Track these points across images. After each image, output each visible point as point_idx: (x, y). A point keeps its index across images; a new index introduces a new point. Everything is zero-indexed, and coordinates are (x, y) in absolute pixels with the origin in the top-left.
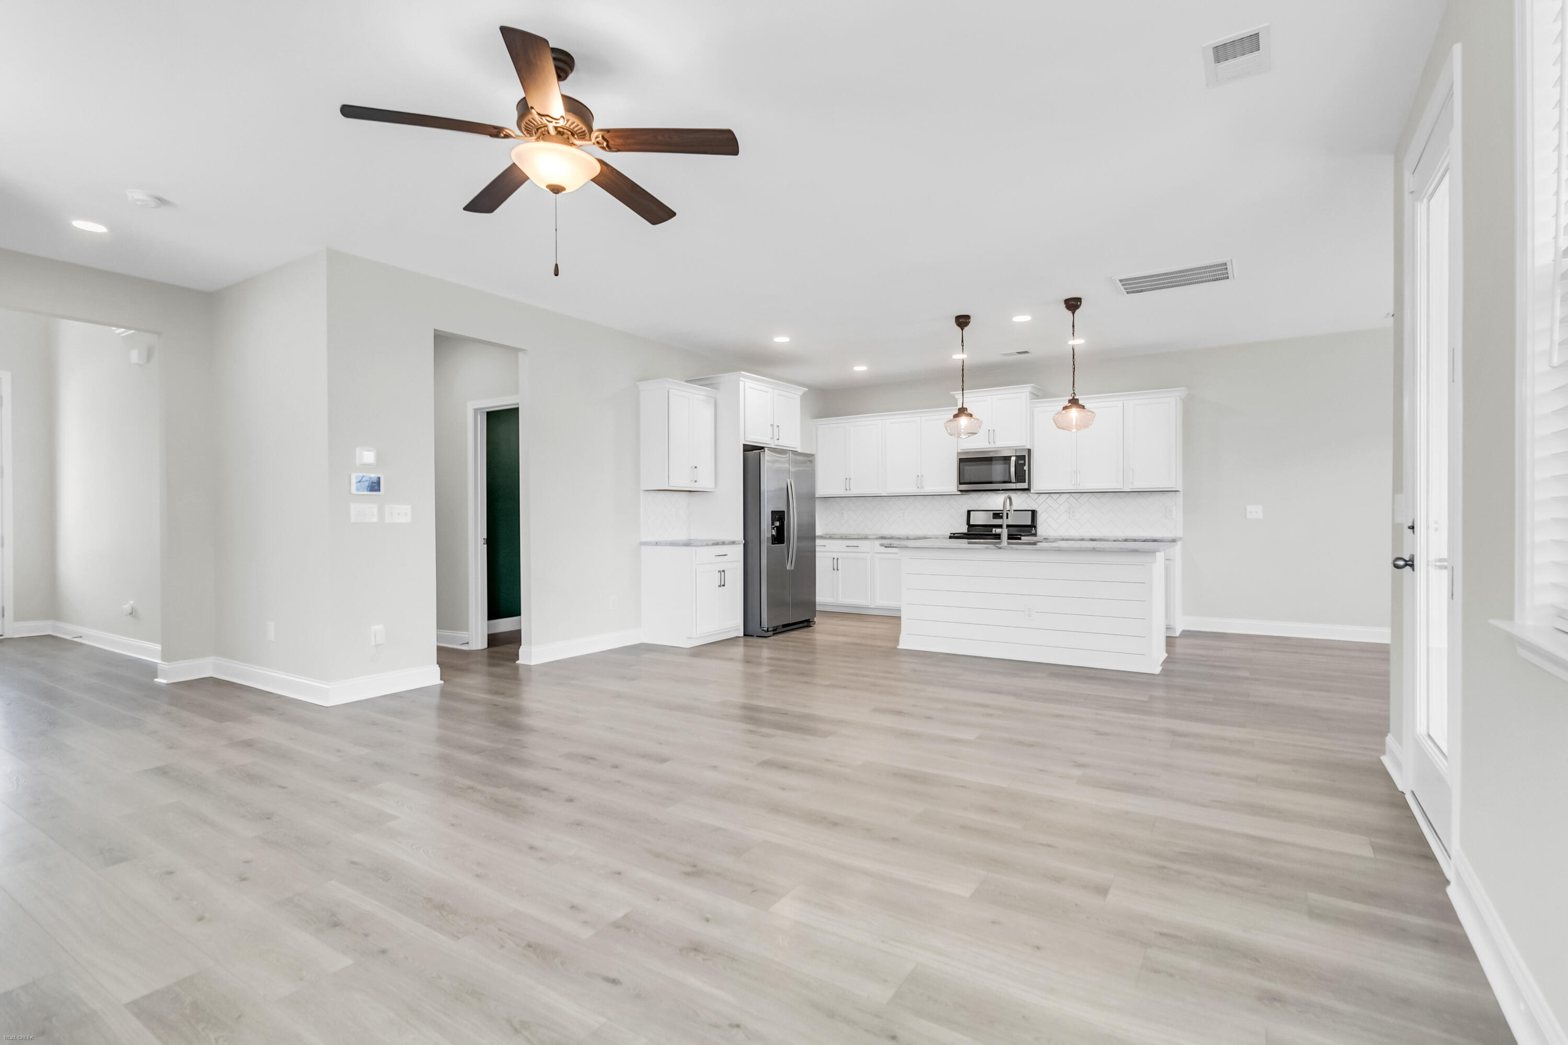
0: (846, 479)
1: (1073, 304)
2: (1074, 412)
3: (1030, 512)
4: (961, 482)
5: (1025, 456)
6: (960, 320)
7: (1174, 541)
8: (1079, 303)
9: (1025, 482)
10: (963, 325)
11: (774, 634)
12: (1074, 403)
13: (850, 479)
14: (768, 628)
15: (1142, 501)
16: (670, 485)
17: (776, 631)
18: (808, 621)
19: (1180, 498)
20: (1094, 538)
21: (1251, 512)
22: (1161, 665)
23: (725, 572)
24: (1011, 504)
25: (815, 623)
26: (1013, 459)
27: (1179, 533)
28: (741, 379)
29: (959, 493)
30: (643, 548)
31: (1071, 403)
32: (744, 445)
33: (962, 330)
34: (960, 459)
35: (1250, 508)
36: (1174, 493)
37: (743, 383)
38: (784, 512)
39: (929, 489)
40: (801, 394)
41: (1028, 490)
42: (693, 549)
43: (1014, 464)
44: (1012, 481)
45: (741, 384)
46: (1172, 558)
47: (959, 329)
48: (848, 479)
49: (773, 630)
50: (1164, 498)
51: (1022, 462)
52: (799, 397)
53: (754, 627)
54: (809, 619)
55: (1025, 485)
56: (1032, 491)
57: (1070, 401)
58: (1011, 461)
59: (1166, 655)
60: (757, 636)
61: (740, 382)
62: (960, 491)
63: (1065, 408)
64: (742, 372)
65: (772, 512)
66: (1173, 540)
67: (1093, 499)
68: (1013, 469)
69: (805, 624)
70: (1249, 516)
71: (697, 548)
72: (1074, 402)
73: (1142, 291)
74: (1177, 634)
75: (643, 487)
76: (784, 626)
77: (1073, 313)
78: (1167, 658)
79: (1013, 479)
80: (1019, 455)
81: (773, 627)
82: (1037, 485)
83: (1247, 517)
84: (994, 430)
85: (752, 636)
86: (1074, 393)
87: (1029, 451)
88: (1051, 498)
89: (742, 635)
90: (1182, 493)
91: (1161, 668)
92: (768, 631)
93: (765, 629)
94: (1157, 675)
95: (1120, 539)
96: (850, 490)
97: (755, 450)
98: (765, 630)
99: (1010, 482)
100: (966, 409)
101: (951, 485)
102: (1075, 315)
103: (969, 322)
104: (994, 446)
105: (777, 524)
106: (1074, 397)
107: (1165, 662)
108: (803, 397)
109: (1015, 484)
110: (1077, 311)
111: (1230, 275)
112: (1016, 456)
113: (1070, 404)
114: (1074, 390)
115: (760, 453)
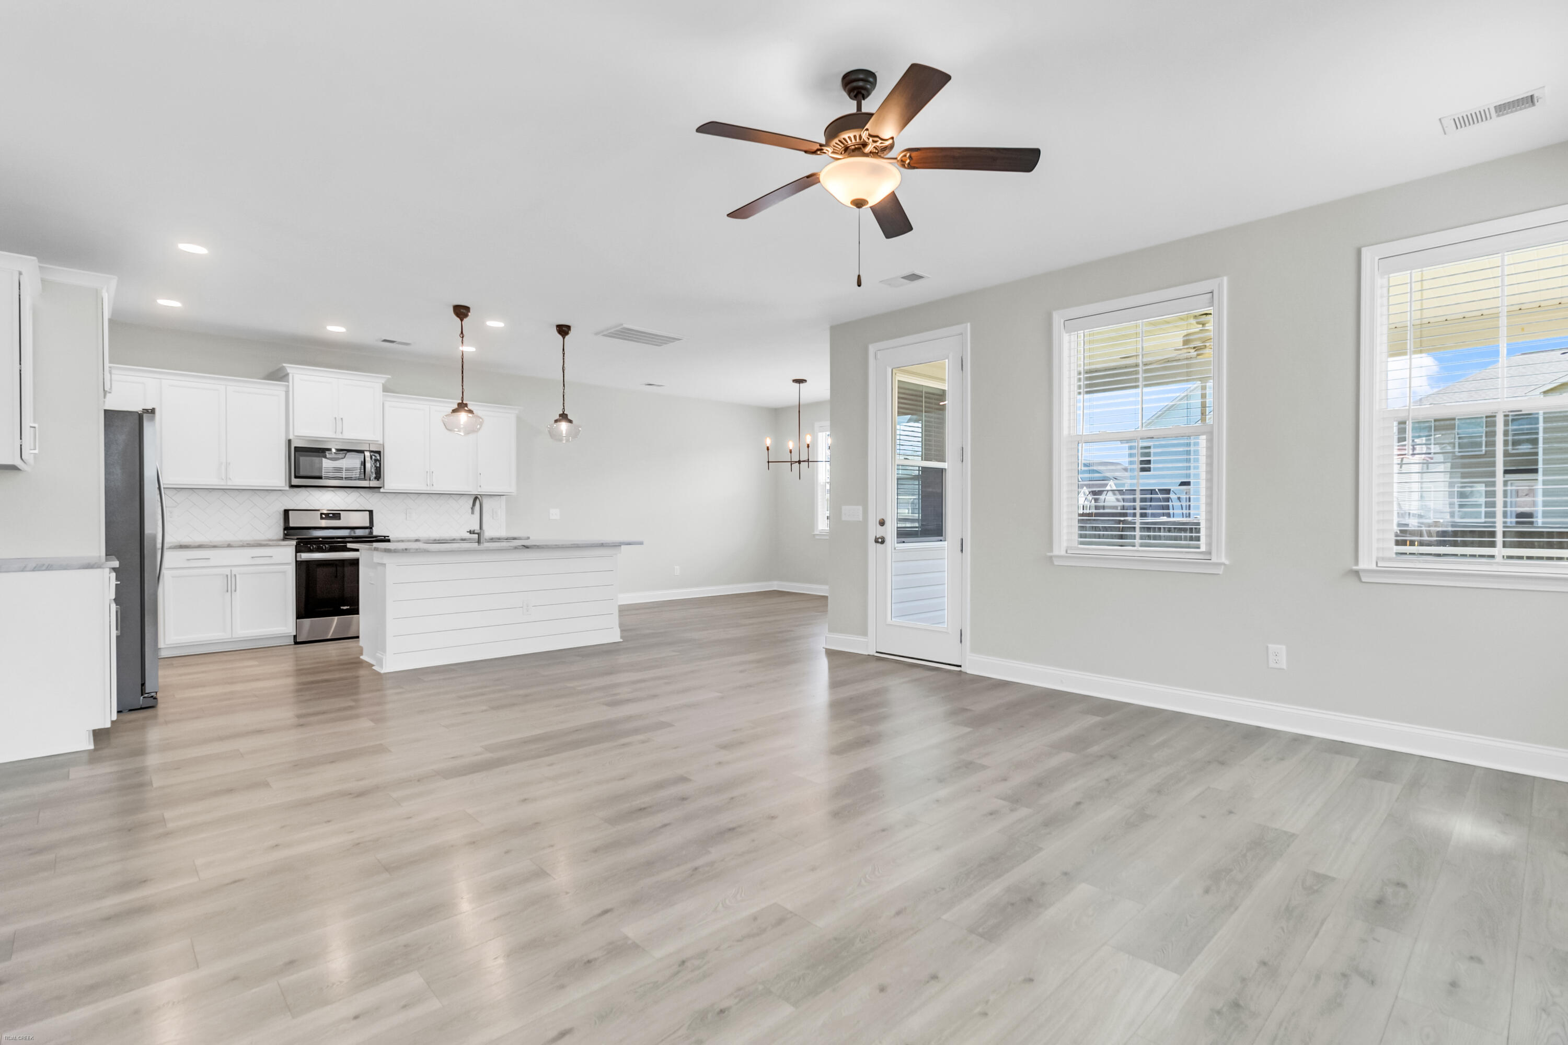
1: (564, 330)
3: (367, 513)
4: (298, 475)
5: (379, 453)
6: (462, 310)
9: (380, 480)
19: (503, 501)
21: (552, 514)
26: (369, 454)
29: (287, 488)
31: (562, 417)
33: (462, 320)
34: (295, 447)
35: (552, 511)
36: (499, 497)
41: (378, 488)
50: (491, 501)
51: (377, 458)
56: (382, 489)
57: (560, 415)
58: (366, 458)
62: (289, 485)
63: (556, 421)
70: (551, 517)
80: (373, 450)
82: (389, 485)
87: (383, 447)
88: (401, 499)
90: (507, 497)
104: (341, 437)
109: (368, 482)
112: (369, 450)
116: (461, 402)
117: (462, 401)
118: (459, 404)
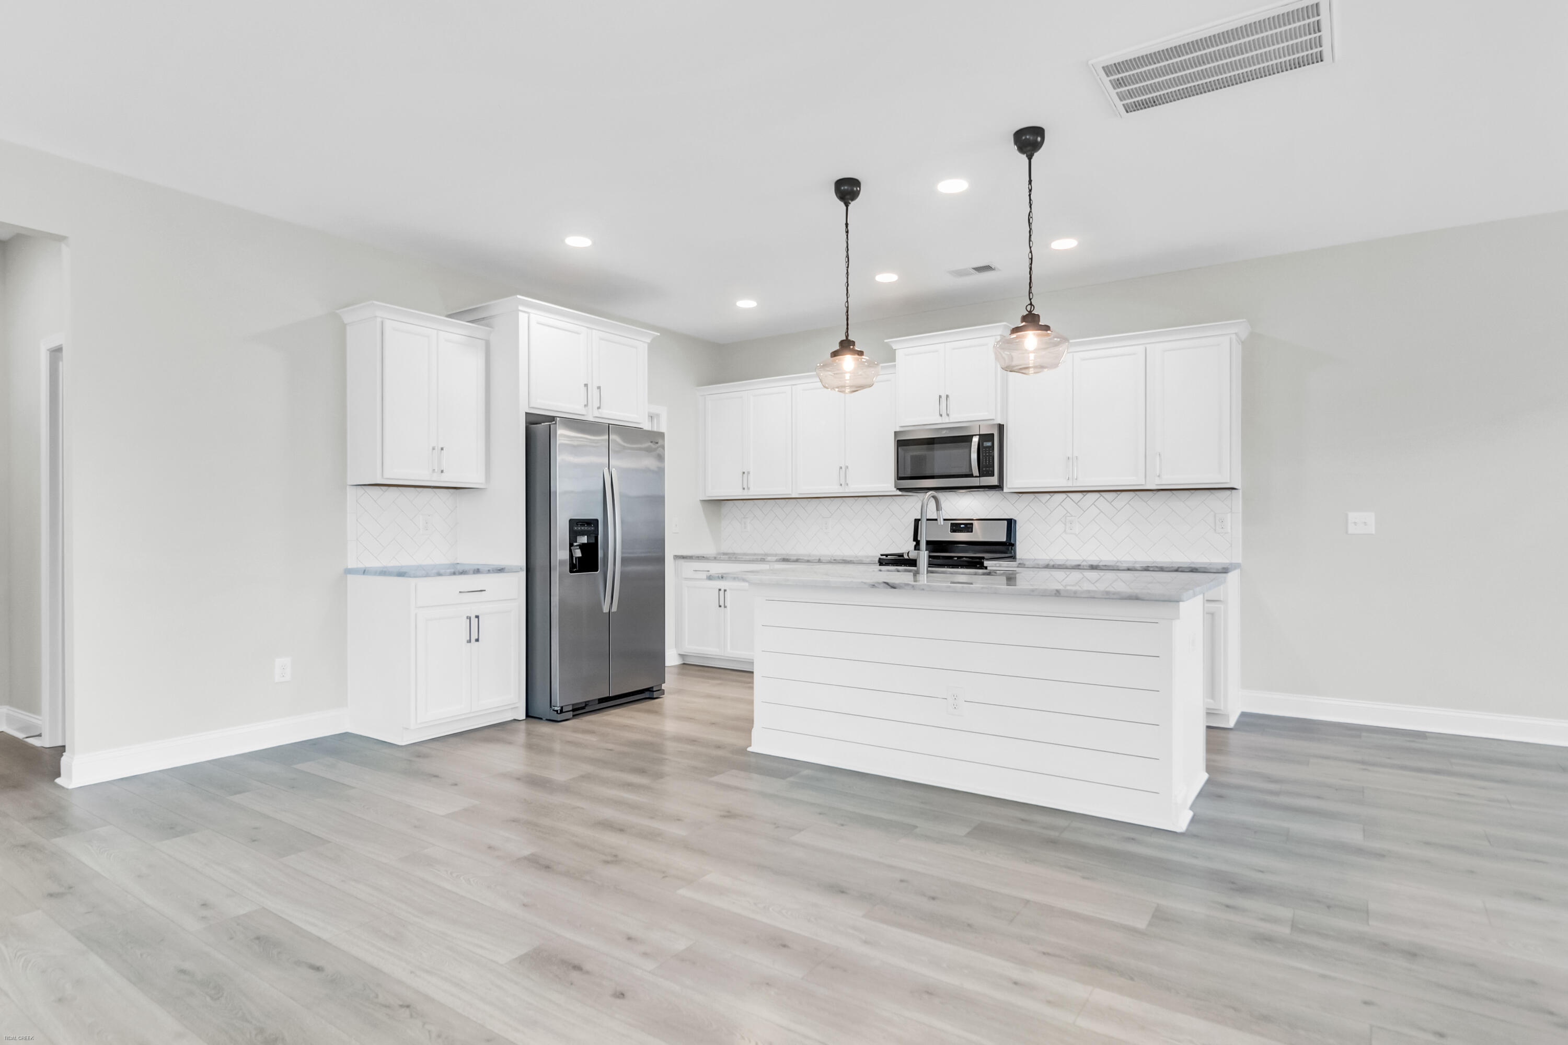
0: (744, 473)
1: (1029, 139)
2: (1031, 338)
3: (1006, 522)
4: (900, 475)
5: (993, 435)
6: (844, 188)
7: (1225, 570)
8: (1039, 139)
9: (993, 475)
10: (848, 197)
11: (574, 716)
12: (1030, 322)
13: (749, 473)
14: (562, 708)
15: (1178, 504)
16: (385, 476)
17: (579, 710)
18: (650, 690)
19: (1237, 499)
20: (1095, 564)
21: (1355, 523)
22: (1191, 808)
23: (480, 617)
24: (938, 508)
25: (663, 692)
26: (976, 440)
27: (1235, 556)
28: (520, 308)
29: (900, 493)
30: (349, 576)
31: (1027, 321)
32: (526, 413)
34: (898, 441)
35: (1353, 516)
36: (1228, 492)
37: (527, 315)
38: (597, 521)
39: (856, 487)
40: (649, 341)
41: (999, 487)
42: (412, 582)
43: (976, 447)
44: (974, 475)
45: (522, 317)
46: (1222, 599)
47: (842, 204)
48: (746, 473)
49: (573, 710)
50: (1213, 500)
51: (989, 444)
52: (646, 346)
53: (541, 705)
54: (652, 687)
55: (994, 480)
56: (1005, 490)
57: (1024, 318)
58: (973, 444)
59: (1205, 776)
60: (547, 720)
61: (520, 313)
62: (900, 489)
63: (1016, 330)
64: (519, 296)
65: (571, 521)
66: (1224, 568)
67: (1102, 501)
68: (974, 456)
69: (647, 695)
70: (1352, 529)
71: (417, 579)
72: (1031, 319)
73: (1153, 103)
74: (1231, 724)
75: (353, 479)
76: (601, 701)
77: (1030, 158)
78: (1209, 782)
79: (976, 472)
80: (983, 433)
81: (573, 705)
82: (1013, 481)
83: (1350, 532)
84: (947, 396)
85: (541, 719)
86: (1031, 304)
87: (1001, 428)
88: (1037, 500)
89: (524, 718)
90: (1241, 491)
91: (1191, 814)
92: (562, 711)
93: (556, 709)
94: (1182, 834)
95: (1138, 566)
96: (748, 488)
97: (544, 422)
98: (557, 711)
99: (971, 476)
100: (853, 343)
101: (886, 482)
102: (1032, 160)
103: (858, 193)
104: (947, 421)
105: (584, 539)
106: (1030, 312)
107: (1202, 794)
108: (653, 348)
109: (979, 478)
110: (1036, 154)
111: (1326, 55)
112: (979, 435)
113: (1024, 324)
114: (1030, 299)
115: (550, 425)
116: (845, 338)
117: (847, 337)
118: (842, 343)
